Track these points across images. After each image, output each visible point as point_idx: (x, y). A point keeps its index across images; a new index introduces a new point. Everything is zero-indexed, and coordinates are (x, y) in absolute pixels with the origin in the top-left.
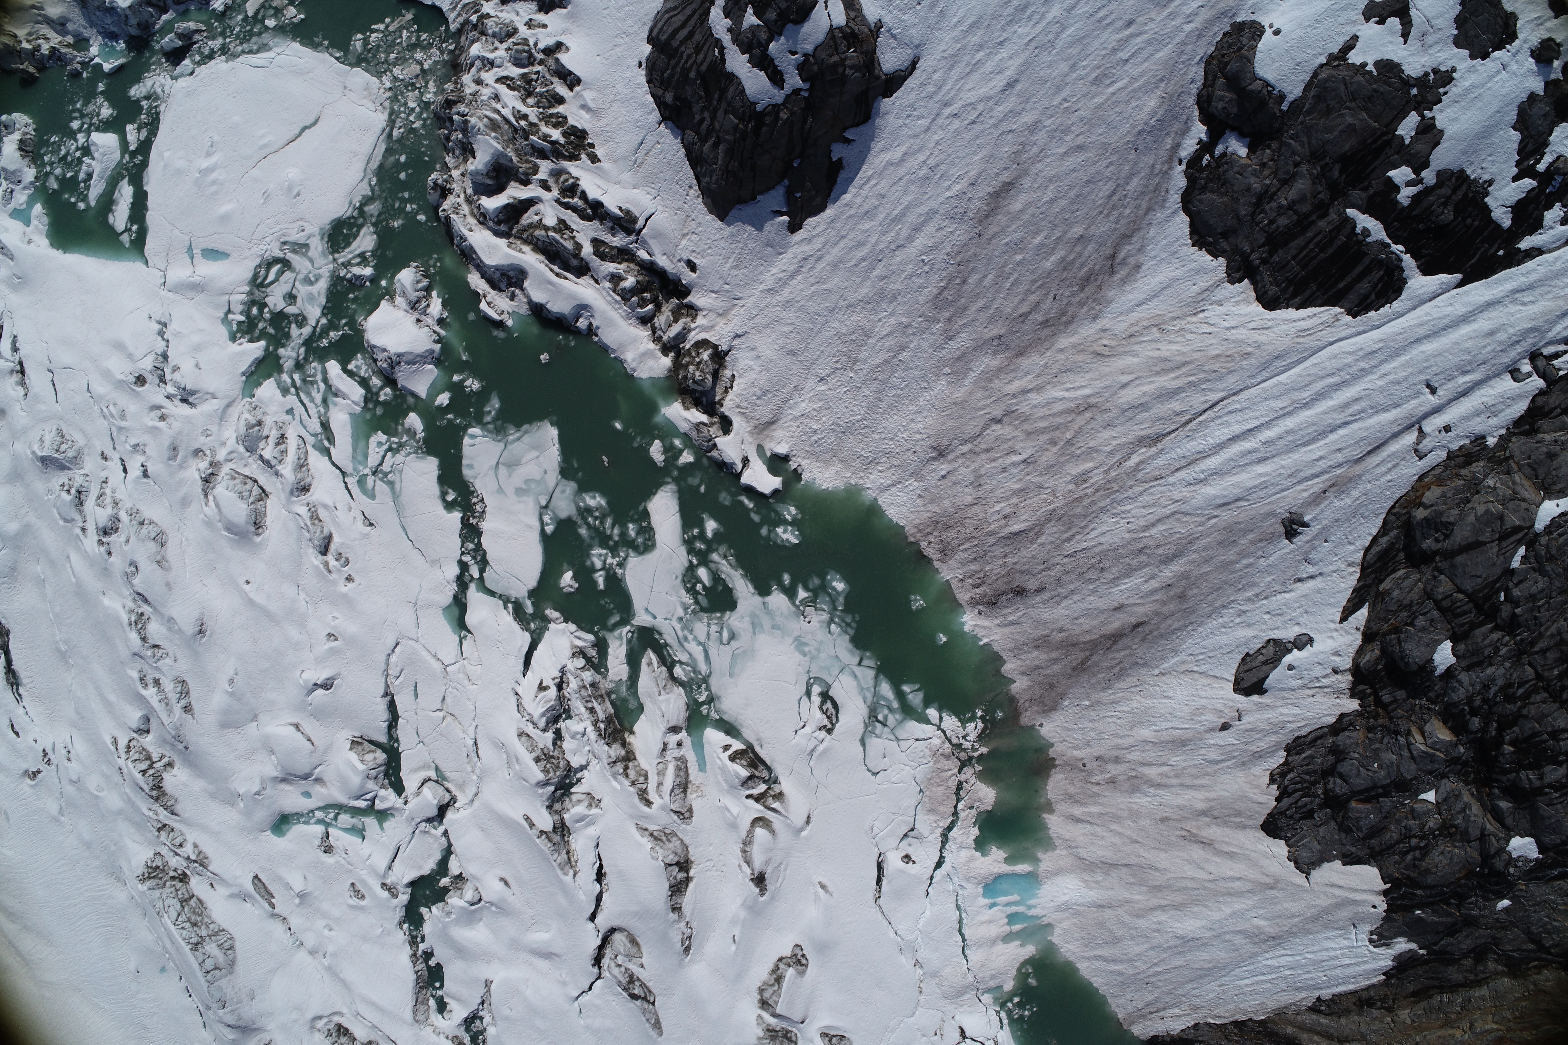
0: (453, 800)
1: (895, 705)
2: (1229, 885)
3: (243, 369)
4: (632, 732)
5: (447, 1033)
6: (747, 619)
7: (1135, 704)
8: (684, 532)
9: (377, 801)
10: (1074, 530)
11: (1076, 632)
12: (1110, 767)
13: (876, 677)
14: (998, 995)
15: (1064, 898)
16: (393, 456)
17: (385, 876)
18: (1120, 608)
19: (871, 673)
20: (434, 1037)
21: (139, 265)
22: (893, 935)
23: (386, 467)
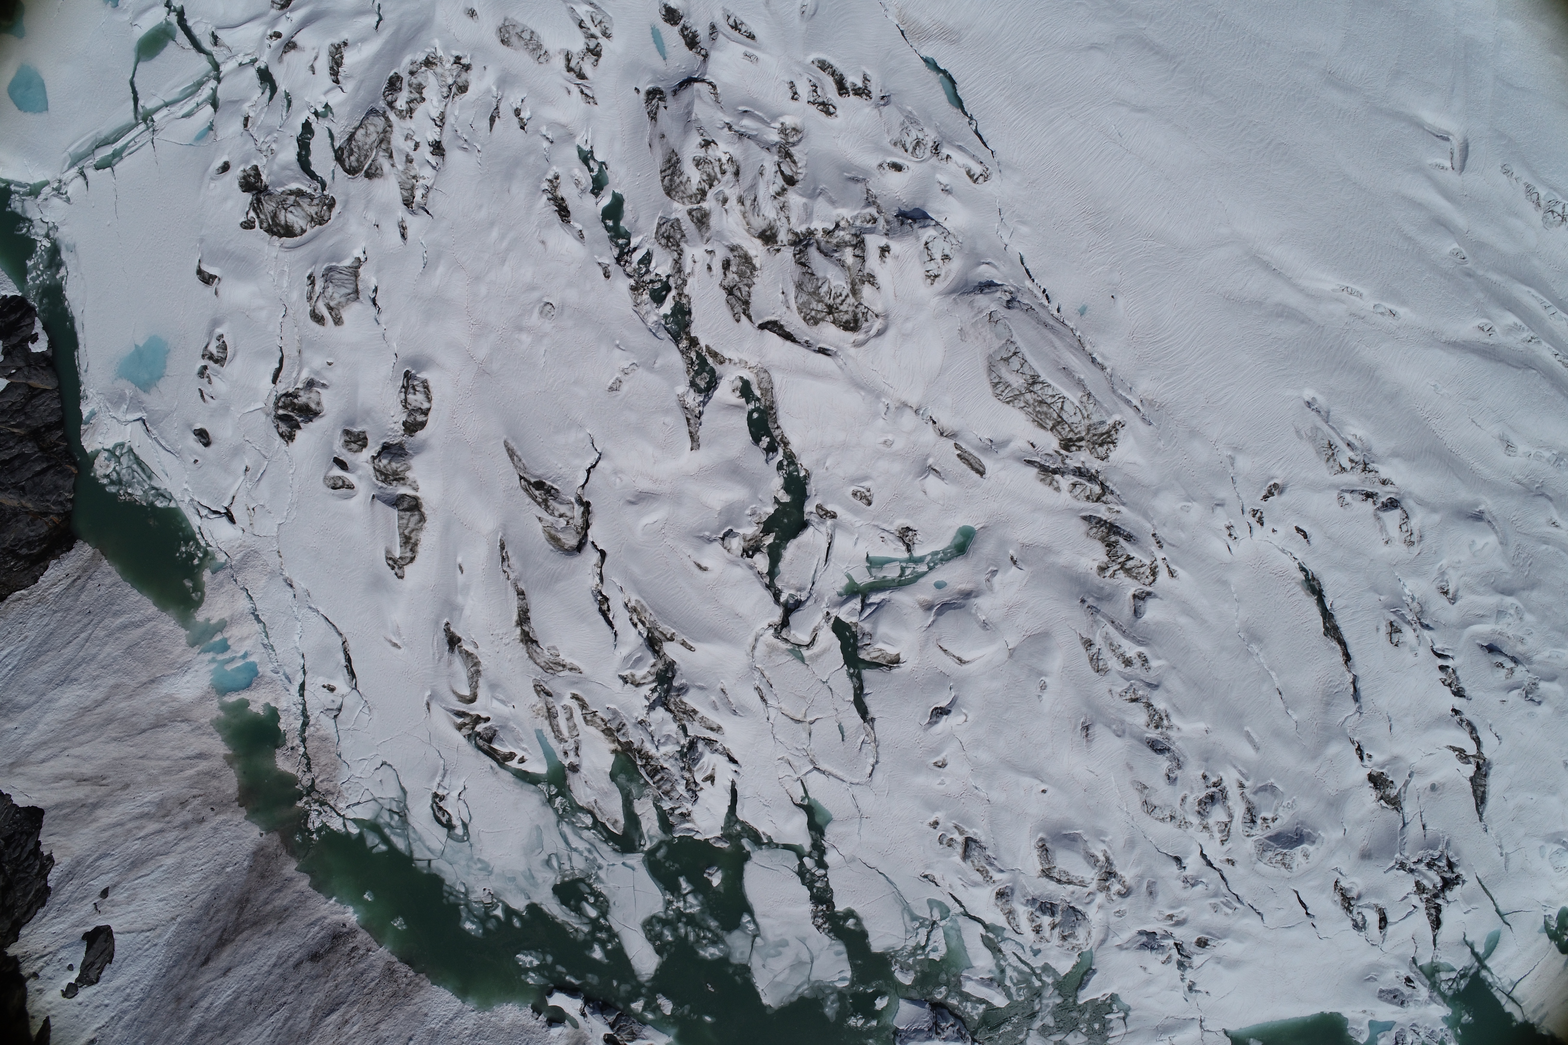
0: (777, 634)
1: (387, 831)
2: (49, 751)
3: (1095, 977)
4: (614, 751)
5: (731, 366)
6: (540, 881)
7: (187, 883)
8: (620, 943)
9: (859, 607)
10: (285, 1029)
11: (256, 936)
12: (189, 817)
13: (411, 852)
14: (213, 562)
15: (188, 677)
16: (918, 943)
17: (834, 527)
18: (227, 971)
19: (417, 855)
20: (745, 357)
21: (1233, 1028)
22: (320, 609)
23: (923, 932)
